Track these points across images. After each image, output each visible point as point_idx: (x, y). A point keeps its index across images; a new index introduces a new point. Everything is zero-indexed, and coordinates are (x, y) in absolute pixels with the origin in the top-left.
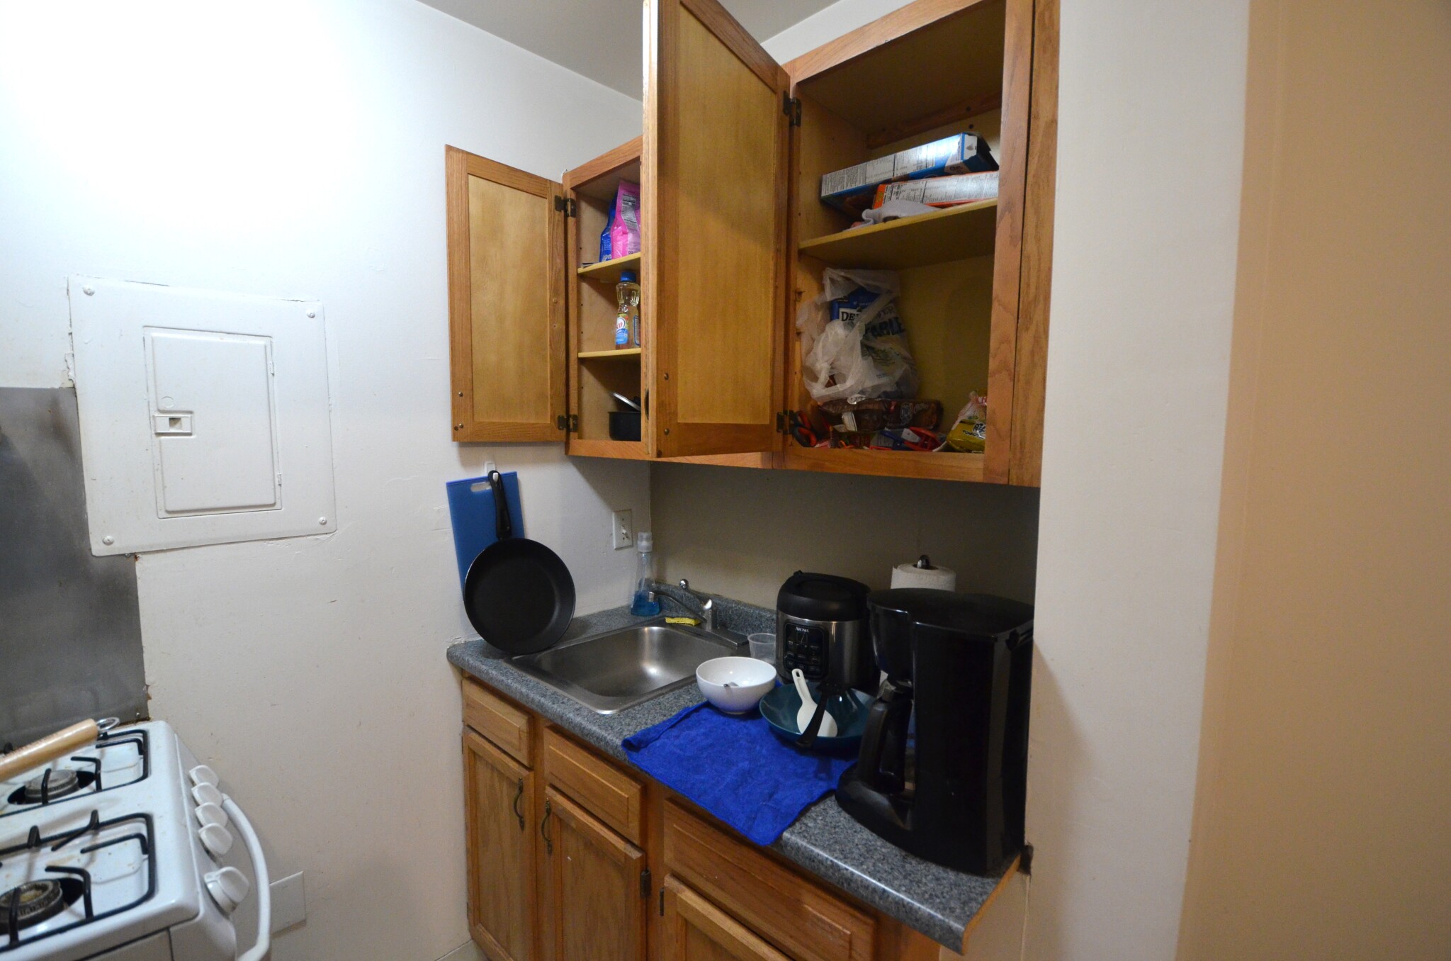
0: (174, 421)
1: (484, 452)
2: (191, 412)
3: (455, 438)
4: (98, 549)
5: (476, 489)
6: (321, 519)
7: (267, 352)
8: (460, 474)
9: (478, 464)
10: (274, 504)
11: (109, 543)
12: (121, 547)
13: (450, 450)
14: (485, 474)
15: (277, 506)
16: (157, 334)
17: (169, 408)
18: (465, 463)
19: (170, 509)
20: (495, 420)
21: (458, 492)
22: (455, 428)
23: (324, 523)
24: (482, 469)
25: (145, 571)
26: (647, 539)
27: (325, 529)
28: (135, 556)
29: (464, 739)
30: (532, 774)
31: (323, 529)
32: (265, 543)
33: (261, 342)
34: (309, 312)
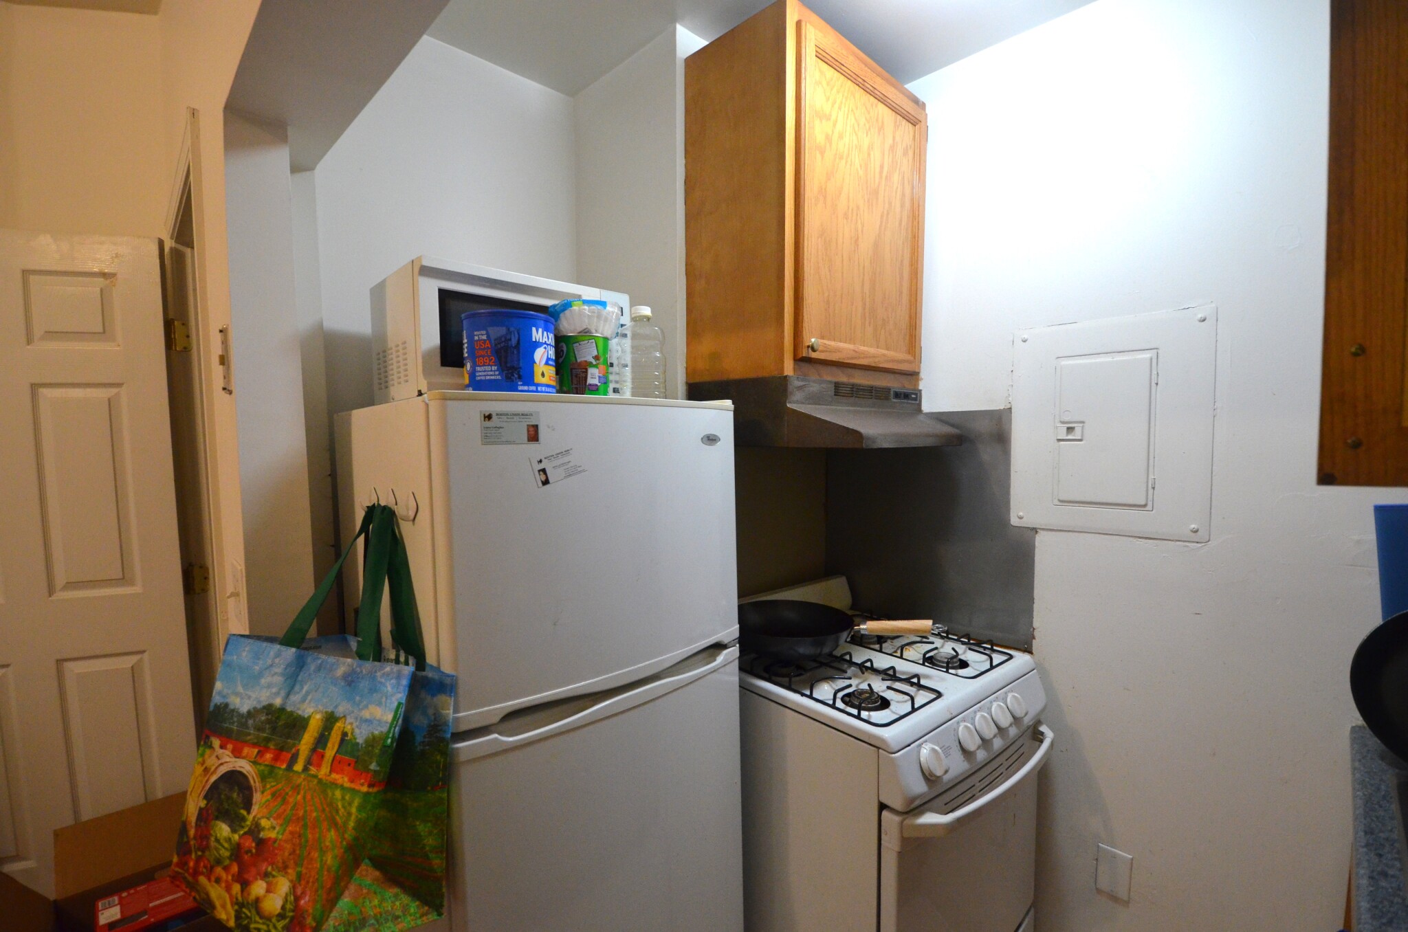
0: (1070, 430)
2: (1083, 422)
4: (1014, 521)
6: (1193, 526)
7: (1153, 363)
10: (1145, 506)
11: (1021, 518)
12: (1028, 521)
15: (1149, 507)
16: (1065, 362)
17: (1067, 419)
19: (1061, 499)
23: (1196, 531)
25: (1041, 541)
27: (1197, 537)
28: (1035, 530)
31: (1194, 537)
32: (1134, 540)
33: (1147, 355)
34: (1200, 316)
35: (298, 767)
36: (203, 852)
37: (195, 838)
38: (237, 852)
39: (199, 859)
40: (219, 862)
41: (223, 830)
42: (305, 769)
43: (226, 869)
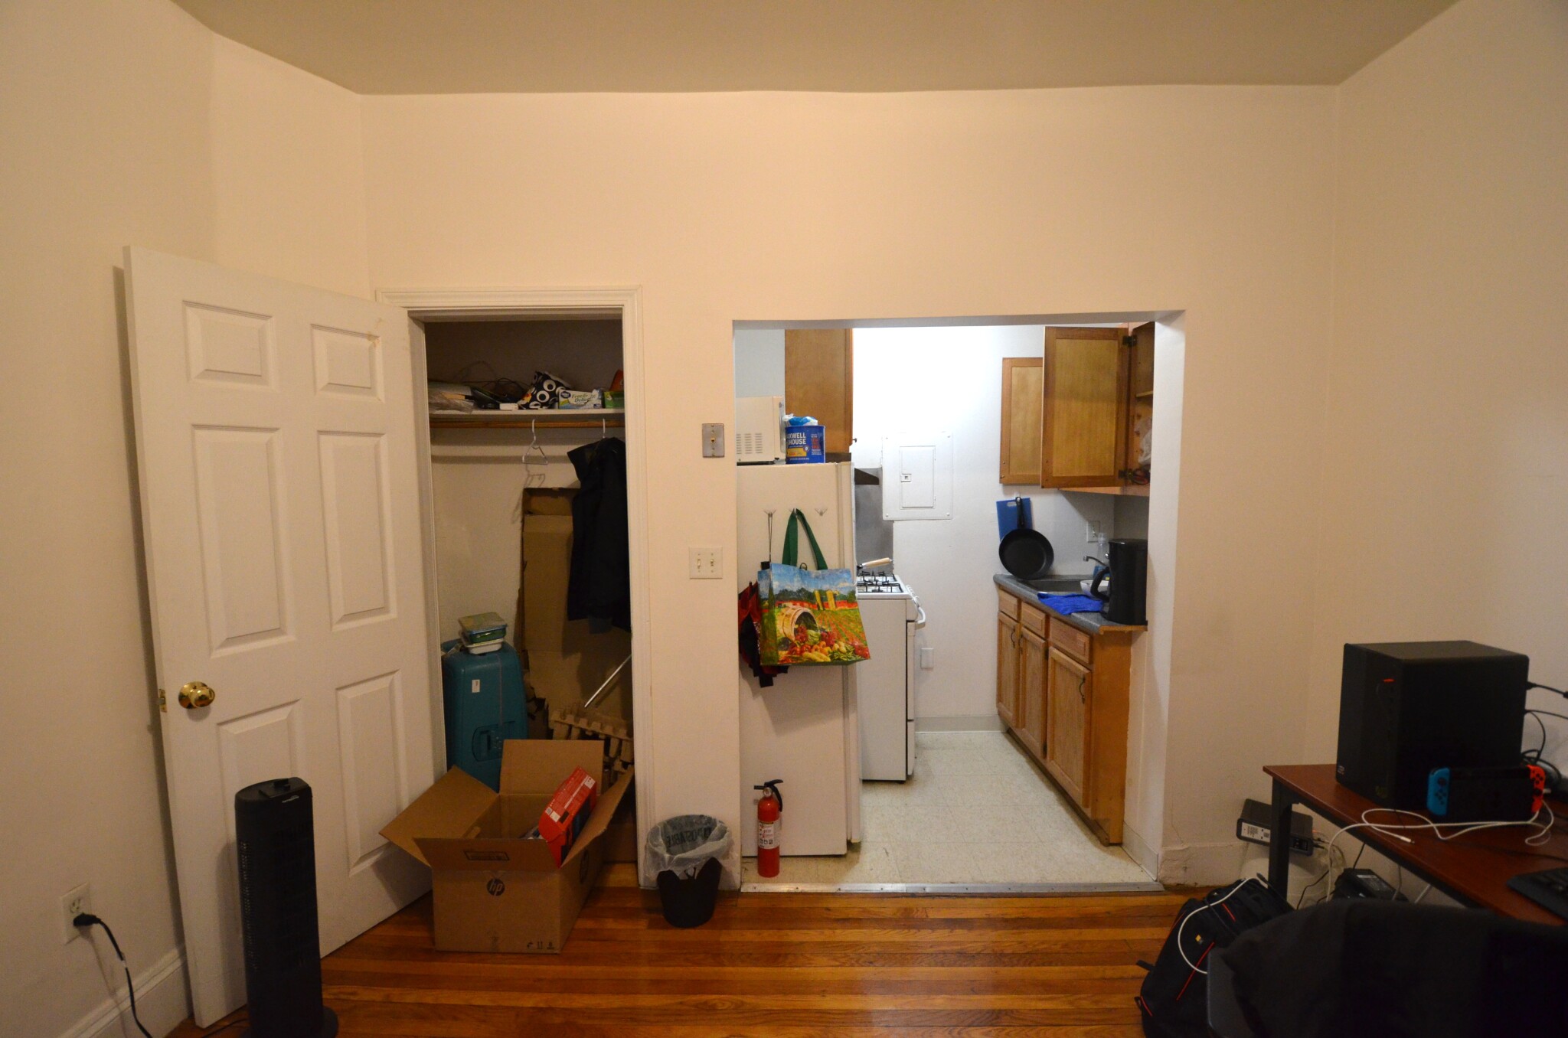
0: (906, 477)
1: (1014, 488)
2: (911, 474)
3: (1000, 482)
4: (885, 518)
5: (1010, 505)
6: (948, 513)
7: (934, 451)
8: (1003, 498)
9: (1011, 494)
10: (933, 507)
11: (887, 516)
12: (889, 518)
13: (999, 487)
14: (1014, 499)
16: (902, 448)
17: (905, 472)
18: (1006, 493)
19: (903, 506)
20: (1021, 473)
21: (1002, 506)
22: (1001, 478)
23: (949, 515)
24: (1014, 496)
25: (896, 525)
26: (1104, 537)
27: (949, 517)
28: (893, 521)
29: (999, 615)
30: (1019, 625)
32: (929, 521)
33: (932, 448)
34: (948, 434)
35: (821, 608)
36: (804, 642)
37: (796, 640)
38: (822, 638)
39: (802, 647)
40: (815, 643)
41: (812, 632)
42: (824, 609)
43: (819, 645)
